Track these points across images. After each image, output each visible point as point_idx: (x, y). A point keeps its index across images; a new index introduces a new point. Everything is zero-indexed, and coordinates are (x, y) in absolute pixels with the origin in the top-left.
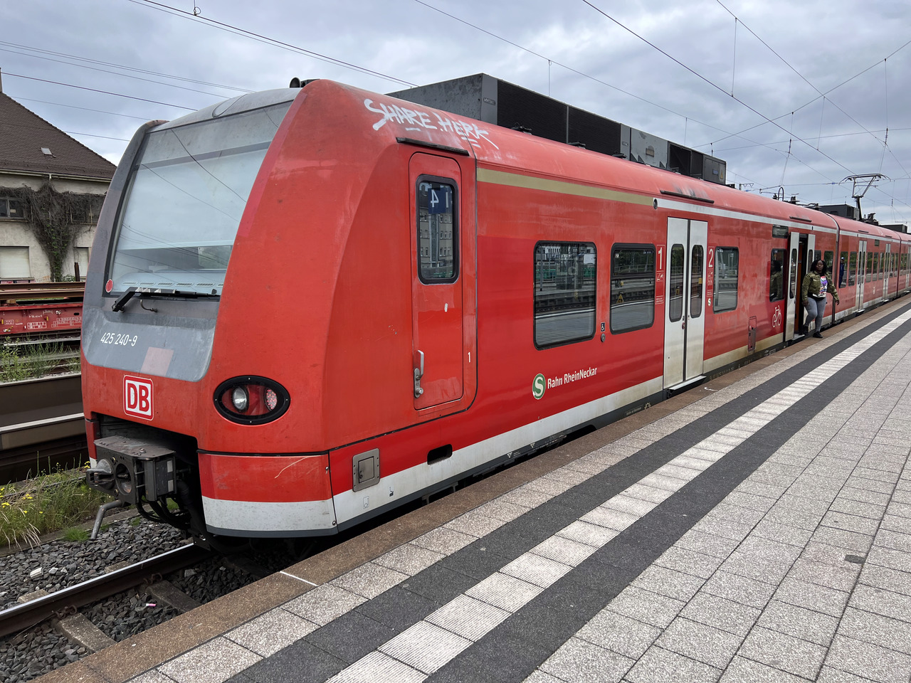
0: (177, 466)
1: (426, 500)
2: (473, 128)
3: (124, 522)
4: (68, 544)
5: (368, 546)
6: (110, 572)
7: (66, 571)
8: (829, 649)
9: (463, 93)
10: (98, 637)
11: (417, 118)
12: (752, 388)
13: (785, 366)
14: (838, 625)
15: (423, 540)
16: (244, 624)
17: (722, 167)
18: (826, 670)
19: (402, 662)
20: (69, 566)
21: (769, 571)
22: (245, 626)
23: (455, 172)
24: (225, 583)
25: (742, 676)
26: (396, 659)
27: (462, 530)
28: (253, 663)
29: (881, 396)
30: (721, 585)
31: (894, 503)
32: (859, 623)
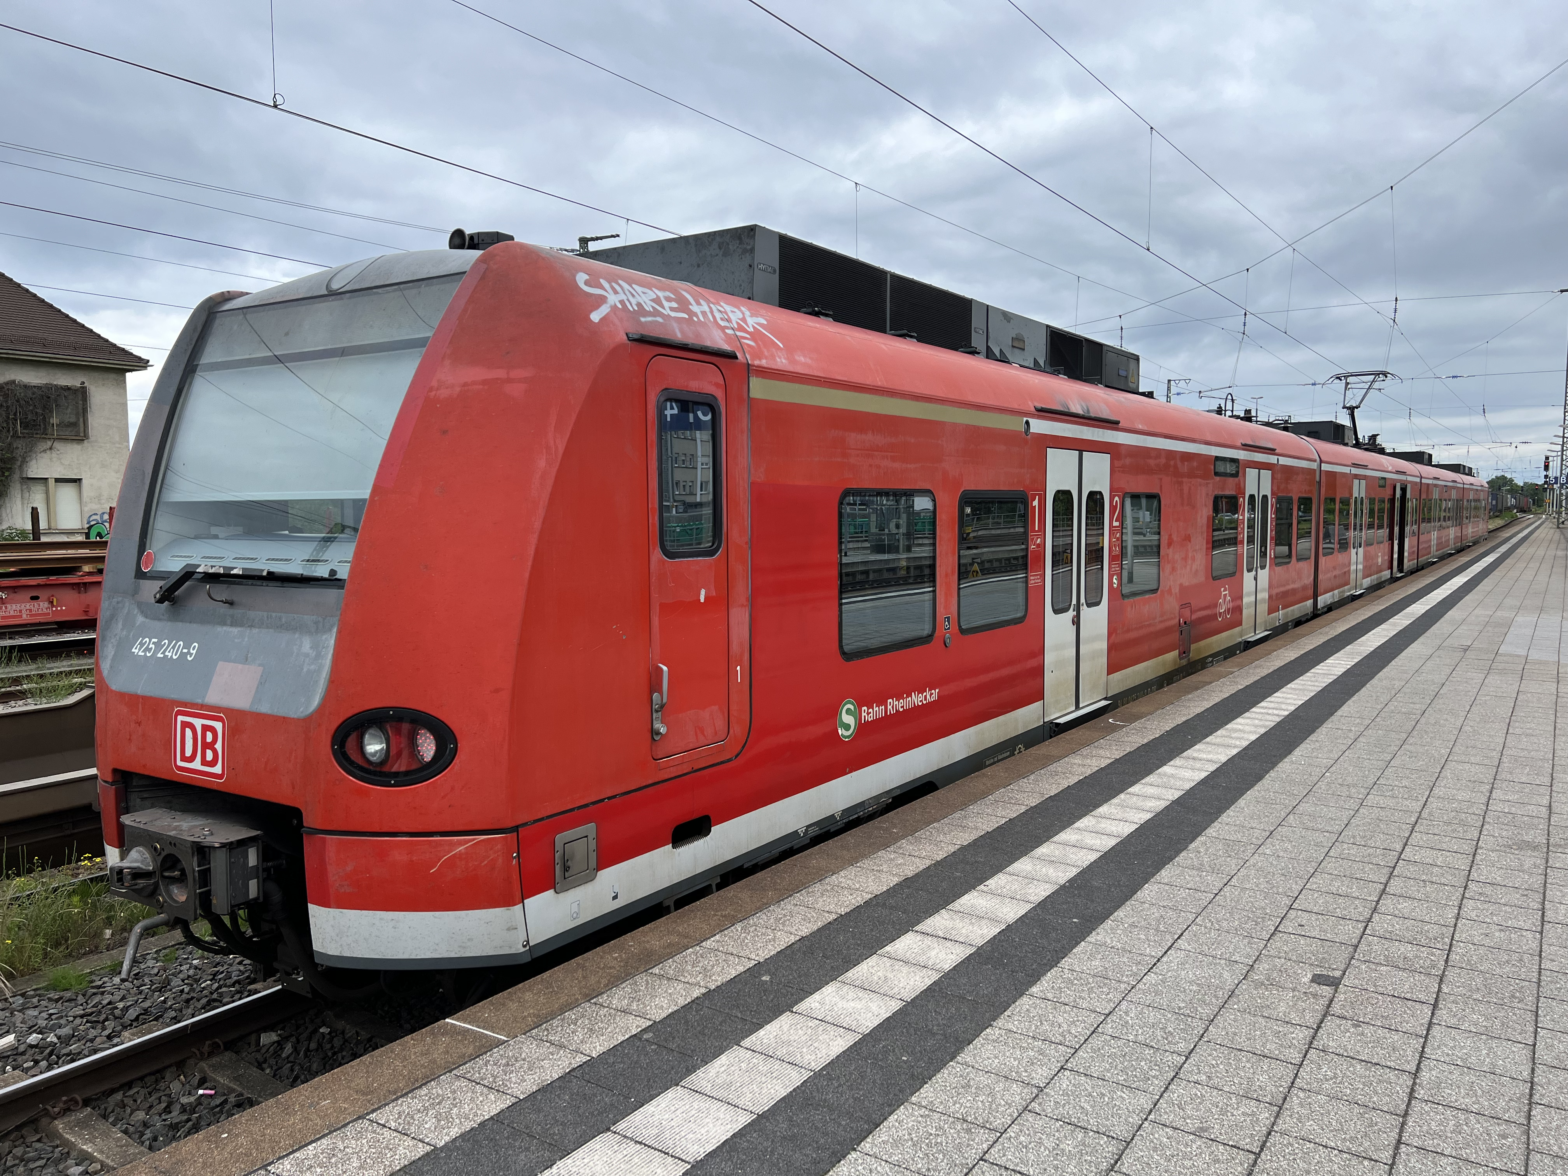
0: (265, 856)
1: (669, 907)
2: (743, 314)
3: (149, 956)
4: (54, 995)
5: (584, 977)
6: (130, 1041)
7: (55, 1040)
8: (1281, 1108)
9: (726, 254)
10: (122, 1146)
11: (657, 301)
12: (1184, 719)
13: (1237, 683)
14: (1297, 1074)
15: (670, 966)
16: (397, 1099)
17: (1132, 363)
18: (1274, 1138)
19: (649, 1147)
20: (61, 1032)
21: (1199, 1000)
23: (717, 385)
24: (330, 1054)
25: (1155, 1149)
26: (640, 1143)
27: (730, 949)
28: (418, 1156)
29: (1380, 732)
30: (1127, 1022)
31: (1388, 896)
32: (1326, 1071)
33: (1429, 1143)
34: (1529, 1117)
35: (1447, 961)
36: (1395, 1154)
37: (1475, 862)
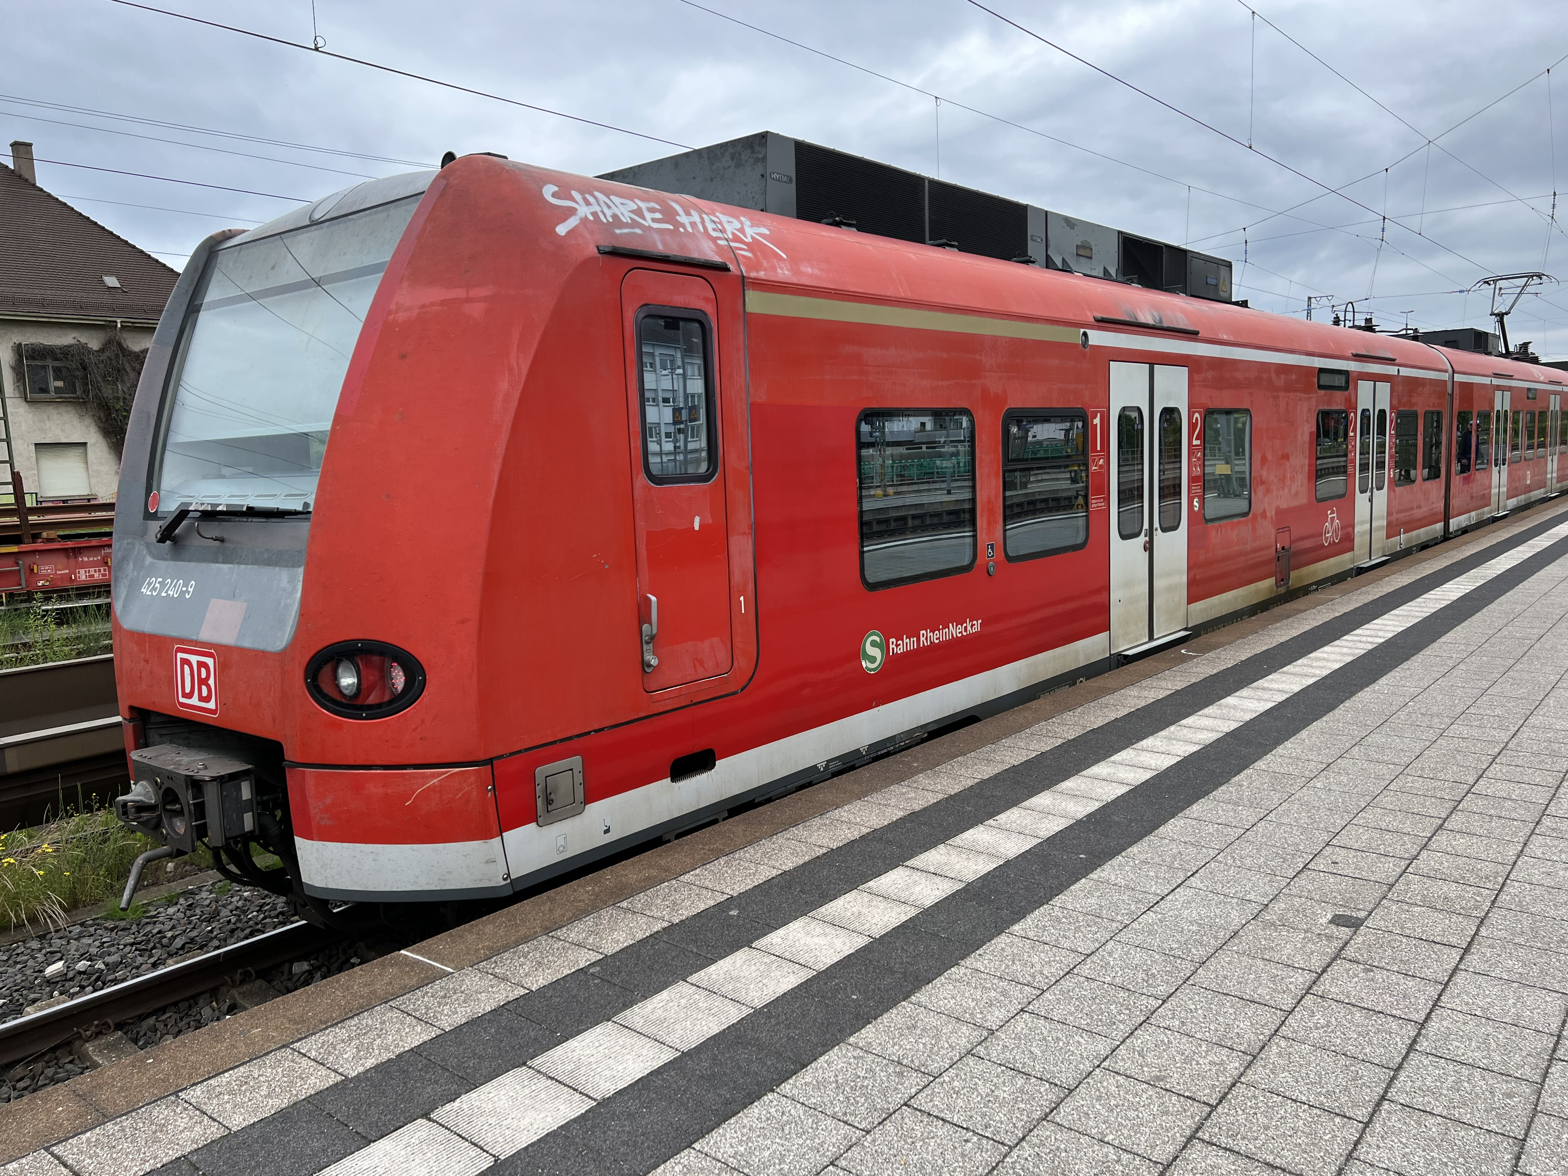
1: (668, 837)
2: (742, 223)
3: (204, 889)
4: (110, 924)
5: (550, 910)
7: (102, 966)
8: (1255, 1057)
9: (738, 166)
11: (638, 212)
12: (1264, 648)
13: (1334, 611)
14: (1283, 1022)
15: (640, 900)
16: (326, 1029)
17: (1223, 271)
18: (1240, 1089)
19: (560, 1082)
20: (110, 959)
21: (1195, 941)
22: (327, 1031)
23: (706, 299)
25: (1099, 1098)
26: (552, 1079)
27: (707, 883)
28: (327, 1086)
29: (1485, 658)
30: (1108, 963)
31: (1445, 832)
32: (1319, 1019)
33: (1419, 1101)
34: (1545, 1075)
35: (1493, 902)
36: (1374, 1111)
37: (1557, 795)
